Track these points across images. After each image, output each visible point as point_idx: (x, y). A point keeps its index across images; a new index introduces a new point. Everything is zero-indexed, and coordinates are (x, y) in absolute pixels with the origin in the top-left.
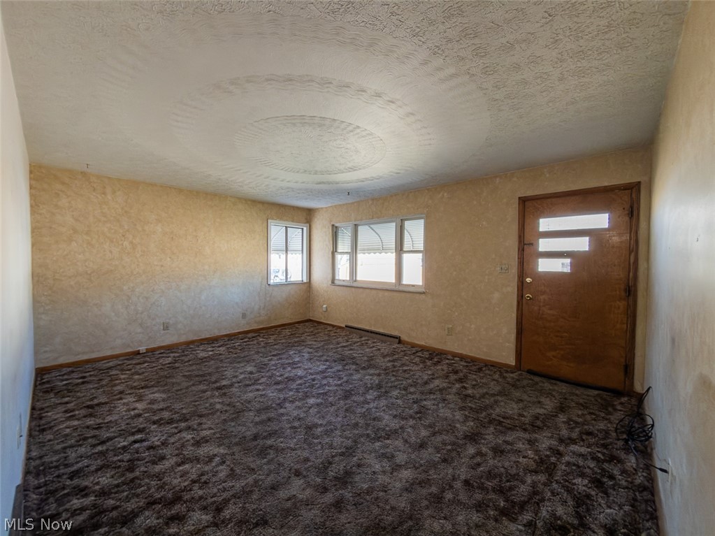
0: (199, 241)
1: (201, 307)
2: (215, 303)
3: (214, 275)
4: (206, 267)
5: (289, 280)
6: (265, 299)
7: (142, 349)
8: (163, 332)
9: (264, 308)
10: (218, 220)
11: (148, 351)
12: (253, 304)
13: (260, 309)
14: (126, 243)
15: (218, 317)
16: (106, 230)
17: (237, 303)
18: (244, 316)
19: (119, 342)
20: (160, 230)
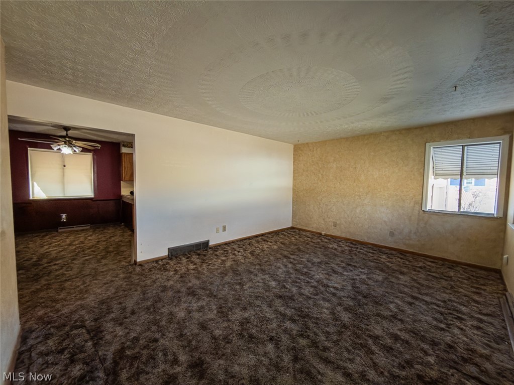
0: (357, 171)
1: (356, 218)
2: (366, 217)
3: (366, 196)
4: (361, 190)
5: (462, 210)
6: (418, 224)
7: (323, 233)
8: (333, 227)
9: (415, 233)
10: (372, 154)
11: (326, 235)
12: (402, 226)
13: (410, 232)
14: (320, 175)
15: (368, 228)
16: (313, 169)
17: (385, 221)
18: (392, 234)
19: (315, 225)
20: (335, 166)
